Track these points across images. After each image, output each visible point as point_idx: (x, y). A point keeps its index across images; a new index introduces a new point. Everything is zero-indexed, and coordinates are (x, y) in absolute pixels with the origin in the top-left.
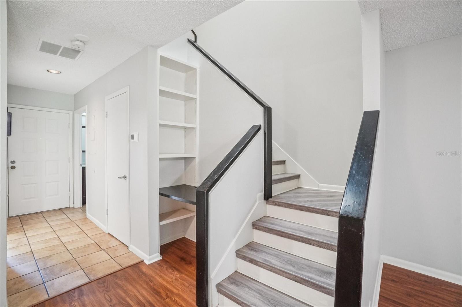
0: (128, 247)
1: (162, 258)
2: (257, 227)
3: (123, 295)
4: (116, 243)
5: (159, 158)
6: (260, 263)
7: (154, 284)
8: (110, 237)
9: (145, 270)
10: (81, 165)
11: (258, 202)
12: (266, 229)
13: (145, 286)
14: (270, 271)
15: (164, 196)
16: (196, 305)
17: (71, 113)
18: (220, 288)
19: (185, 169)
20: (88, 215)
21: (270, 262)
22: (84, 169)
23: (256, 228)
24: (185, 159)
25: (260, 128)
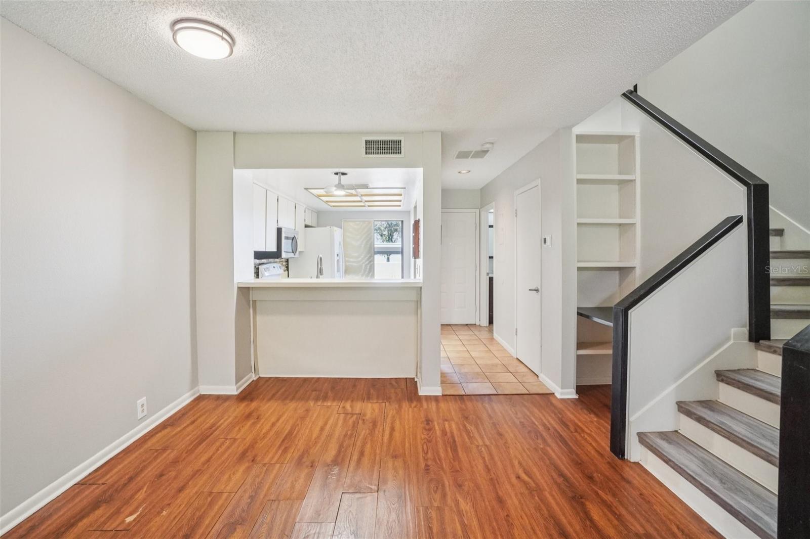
0: (538, 376)
1: (577, 397)
2: (725, 379)
3: (528, 413)
4: (524, 370)
5: (578, 267)
6: (712, 425)
7: (563, 417)
8: (518, 362)
9: (554, 401)
10: (488, 274)
11: (732, 342)
12: (741, 385)
13: (553, 415)
14: (728, 439)
15: (583, 316)
16: (609, 450)
17: (478, 211)
18: (643, 438)
19: (620, 285)
20: (495, 335)
21: (730, 427)
22: (491, 280)
23: (722, 381)
24: (620, 269)
25: (739, 221)
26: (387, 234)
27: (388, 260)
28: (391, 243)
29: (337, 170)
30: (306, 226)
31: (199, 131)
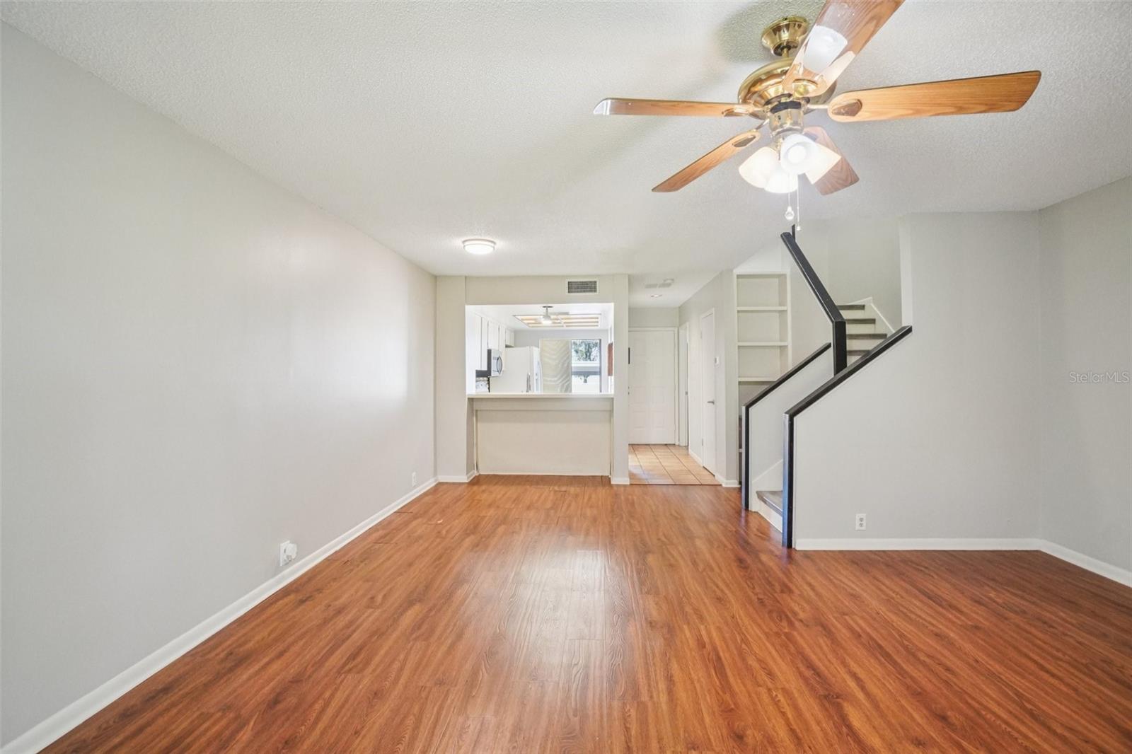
0: (715, 476)
5: (739, 382)
17: (676, 329)
20: (690, 452)
25: (828, 346)
26: (584, 350)
27: (585, 381)
28: (589, 362)
29: (545, 305)
30: (507, 346)
31: (440, 276)
